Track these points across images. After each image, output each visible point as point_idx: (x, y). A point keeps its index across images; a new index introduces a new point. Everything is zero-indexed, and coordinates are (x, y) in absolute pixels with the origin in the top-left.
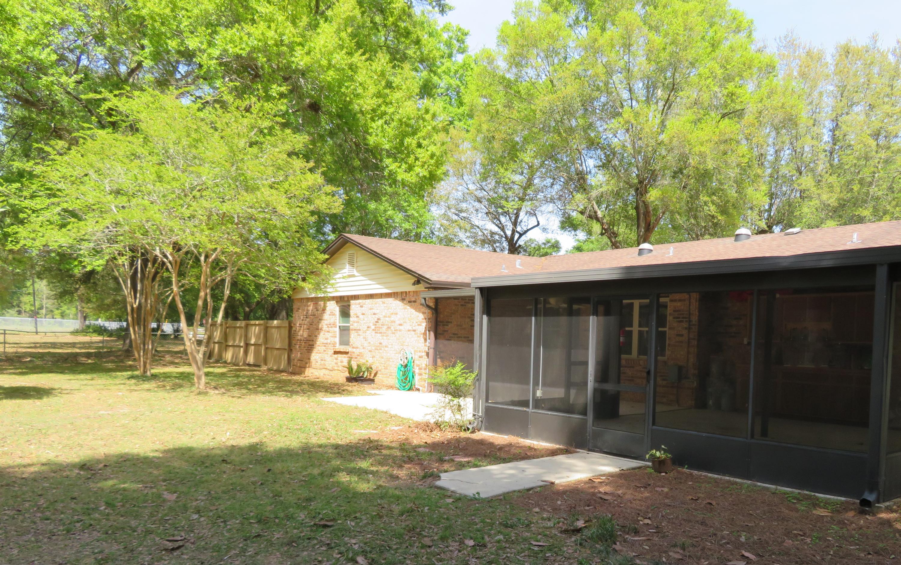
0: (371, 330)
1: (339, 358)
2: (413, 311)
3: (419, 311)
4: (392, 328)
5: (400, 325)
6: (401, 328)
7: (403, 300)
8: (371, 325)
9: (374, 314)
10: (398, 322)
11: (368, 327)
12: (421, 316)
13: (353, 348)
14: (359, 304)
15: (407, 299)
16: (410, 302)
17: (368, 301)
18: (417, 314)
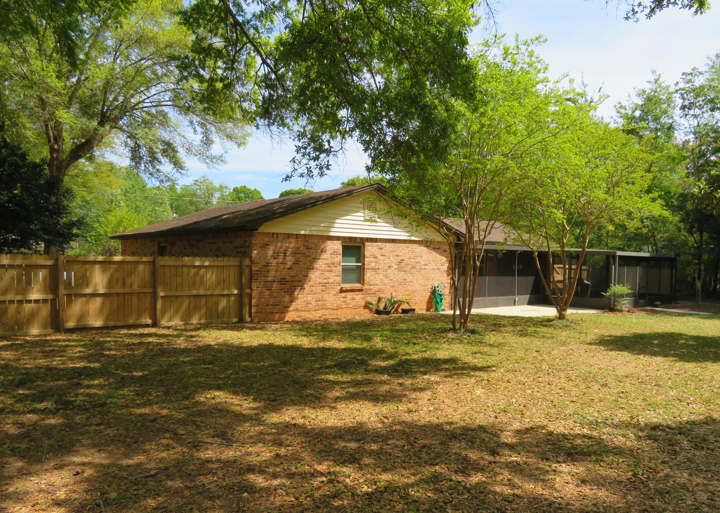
0: (393, 269)
1: (349, 296)
2: (438, 255)
3: (443, 256)
4: (417, 267)
5: (425, 265)
6: (426, 267)
7: (427, 247)
8: (393, 265)
9: (397, 256)
10: (423, 263)
11: (390, 267)
12: (444, 259)
13: (371, 285)
14: (377, 246)
15: (432, 246)
16: (434, 248)
17: (388, 245)
18: (441, 257)
